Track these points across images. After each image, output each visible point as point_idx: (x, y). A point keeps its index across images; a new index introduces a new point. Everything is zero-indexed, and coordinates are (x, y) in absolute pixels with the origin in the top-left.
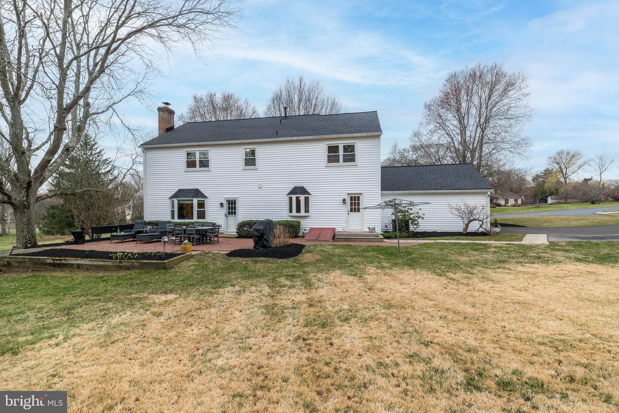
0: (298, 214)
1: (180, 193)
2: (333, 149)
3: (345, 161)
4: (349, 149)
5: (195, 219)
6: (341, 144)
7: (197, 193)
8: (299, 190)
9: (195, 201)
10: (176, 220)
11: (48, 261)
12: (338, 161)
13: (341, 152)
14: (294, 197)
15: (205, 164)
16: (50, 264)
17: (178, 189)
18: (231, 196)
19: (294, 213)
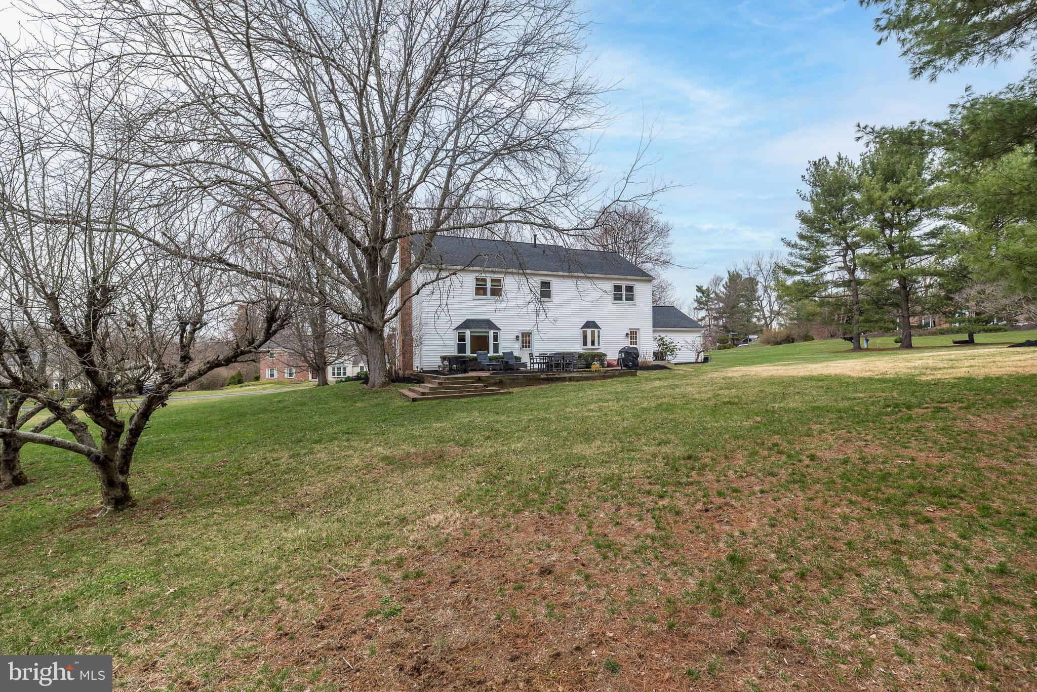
0: (593, 347)
1: (467, 324)
2: (618, 288)
3: (627, 299)
4: (630, 289)
5: (491, 354)
6: (624, 284)
7: (489, 324)
8: (590, 325)
9: (491, 333)
10: (468, 353)
11: (542, 376)
12: (621, 299)
13: (624, 292)
14: (589, 331)
15: (497, 292)
16: (544, 379)
17: (465, 319)
18: (526, 329)
19: (589, 346)
